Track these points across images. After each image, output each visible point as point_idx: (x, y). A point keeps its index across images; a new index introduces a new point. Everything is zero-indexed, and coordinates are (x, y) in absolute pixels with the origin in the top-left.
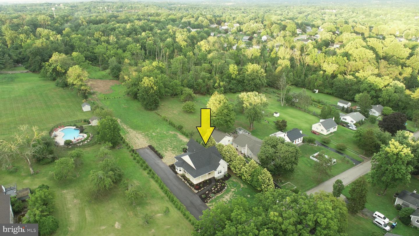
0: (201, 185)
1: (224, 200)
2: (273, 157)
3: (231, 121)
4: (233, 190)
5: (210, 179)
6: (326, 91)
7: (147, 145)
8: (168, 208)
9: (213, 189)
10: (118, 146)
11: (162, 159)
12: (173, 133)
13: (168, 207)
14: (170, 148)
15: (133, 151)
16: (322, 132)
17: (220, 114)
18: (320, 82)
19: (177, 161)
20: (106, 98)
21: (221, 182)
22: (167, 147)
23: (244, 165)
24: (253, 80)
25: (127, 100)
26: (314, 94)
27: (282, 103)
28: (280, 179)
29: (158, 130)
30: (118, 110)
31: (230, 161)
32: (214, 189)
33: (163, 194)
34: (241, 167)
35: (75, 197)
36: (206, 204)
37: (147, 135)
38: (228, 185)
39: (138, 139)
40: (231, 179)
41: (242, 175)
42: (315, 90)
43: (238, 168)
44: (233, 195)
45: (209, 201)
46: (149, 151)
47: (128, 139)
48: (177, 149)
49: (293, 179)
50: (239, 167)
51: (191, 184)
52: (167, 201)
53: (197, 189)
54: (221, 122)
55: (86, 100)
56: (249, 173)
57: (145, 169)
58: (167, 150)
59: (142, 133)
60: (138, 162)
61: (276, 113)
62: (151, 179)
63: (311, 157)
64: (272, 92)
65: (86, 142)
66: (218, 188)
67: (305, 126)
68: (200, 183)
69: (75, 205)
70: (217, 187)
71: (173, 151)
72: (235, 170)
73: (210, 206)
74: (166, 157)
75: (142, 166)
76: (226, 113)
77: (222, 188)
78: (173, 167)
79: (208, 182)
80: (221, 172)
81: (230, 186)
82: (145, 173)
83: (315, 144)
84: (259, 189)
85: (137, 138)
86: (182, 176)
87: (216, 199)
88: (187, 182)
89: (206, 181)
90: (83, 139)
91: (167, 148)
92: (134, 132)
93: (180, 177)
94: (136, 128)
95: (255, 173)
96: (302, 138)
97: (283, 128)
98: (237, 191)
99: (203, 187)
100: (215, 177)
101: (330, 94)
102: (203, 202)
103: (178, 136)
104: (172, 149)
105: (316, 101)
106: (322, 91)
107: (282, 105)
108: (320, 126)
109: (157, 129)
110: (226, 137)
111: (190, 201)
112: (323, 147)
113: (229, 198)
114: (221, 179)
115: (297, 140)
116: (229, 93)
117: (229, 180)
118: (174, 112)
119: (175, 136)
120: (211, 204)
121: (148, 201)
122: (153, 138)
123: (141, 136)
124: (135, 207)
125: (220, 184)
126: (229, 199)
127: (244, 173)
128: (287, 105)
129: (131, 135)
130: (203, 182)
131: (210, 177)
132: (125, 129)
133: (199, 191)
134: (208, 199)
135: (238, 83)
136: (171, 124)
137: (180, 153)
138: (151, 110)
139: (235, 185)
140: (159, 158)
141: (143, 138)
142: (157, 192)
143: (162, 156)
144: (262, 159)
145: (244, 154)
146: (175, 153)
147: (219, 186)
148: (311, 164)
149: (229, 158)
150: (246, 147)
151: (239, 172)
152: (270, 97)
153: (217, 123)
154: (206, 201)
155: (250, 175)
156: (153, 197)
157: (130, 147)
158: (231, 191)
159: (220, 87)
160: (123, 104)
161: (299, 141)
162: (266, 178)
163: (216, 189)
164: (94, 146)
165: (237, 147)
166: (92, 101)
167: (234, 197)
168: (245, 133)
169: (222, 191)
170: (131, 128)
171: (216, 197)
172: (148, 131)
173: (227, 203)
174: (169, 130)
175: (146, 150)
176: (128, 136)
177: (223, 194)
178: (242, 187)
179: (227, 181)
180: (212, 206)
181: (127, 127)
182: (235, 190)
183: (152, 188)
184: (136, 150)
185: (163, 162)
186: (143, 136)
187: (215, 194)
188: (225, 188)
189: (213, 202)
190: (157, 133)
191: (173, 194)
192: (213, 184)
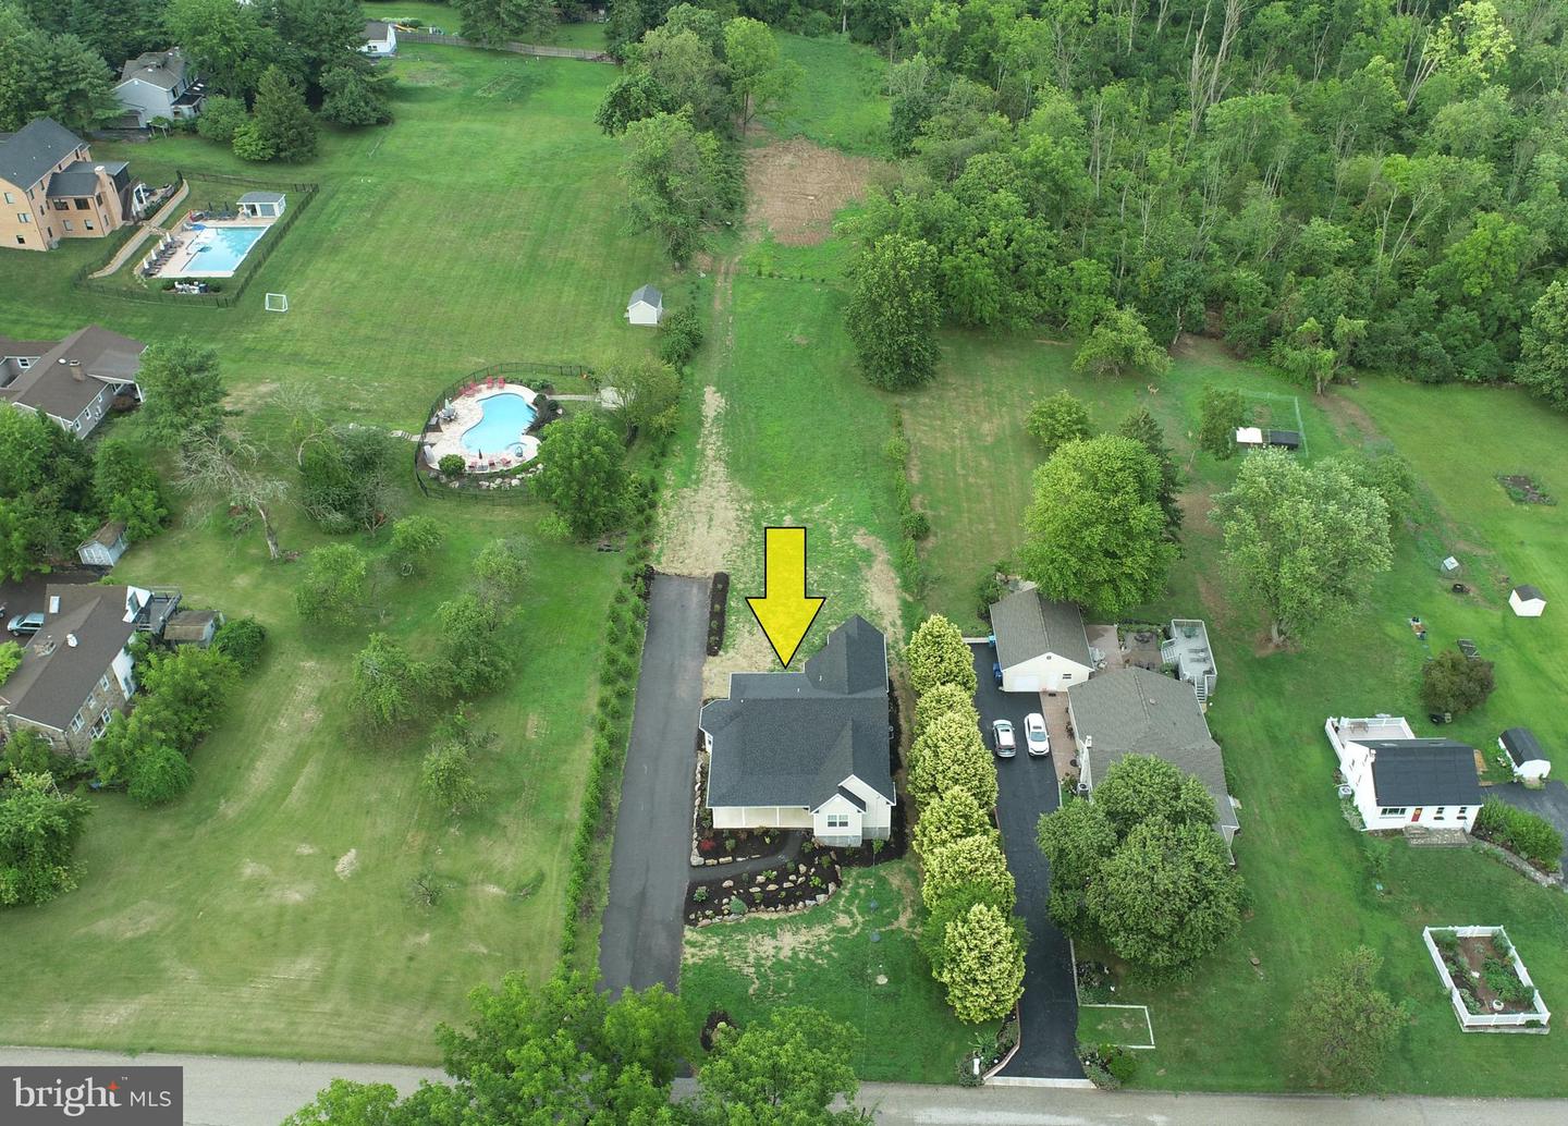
0: (729, 844)
1: (767, 946)
4: (844, 921)
5: (784, 835)
7: (713, 567)
8: (541, 878)
10: (609, 538)
11: (711, 658)
12: (865, 540)
13: (548, 873)
15: (650, 576)
19: (727, 697)
20: (766, 271)
21: (820, 865)
28: (1119, 969)
29: (817, 509)
30: (758, 350)
31: (931, 789)
32: (763, 885)
33: (575, 813)
35: (319, 700)
36: (687, 927)
37: (758, 518)
38: (845, 892)
39: (709, 526)
40: (883, 870)
44: (822, 944)
45: (706, 921)
46: (697, 604)
47: (672, 513)
49: (1182, 1002)
51: (705, 821)
52: (566, 848)
53: (703, 854)
55: (683, 267)
57: (607, 681)
59: (748, 500)
61: (1528, 594)
62: (590, 734)
63: (1425, 935)
65: (515, 482)
66: (786, 885)
68: (733, 833)
69: (297, 731)
70: (779, 881)
73: (693, 944)
74: (731, 653)
75: (612, 660)
77: (800, 893)
79: (767, 840)
81: (849, 901)
82: (594, 695)
85: (711, 520)
86: (703, 769)
87: (738, 928)
88: (700, 805)
89: (766, 832)
90: (514, 465)
92: (725, 487)
93: (698, 769)
94: (743, 466)
96: (1473, 810)
98: (855, 932)
99: (734, 853)
100: (815, 834)
102: (681, 915)
103: (871, 567)
109: (819, 500)
110: (1050, 658)
111: (644, 887)
113: (793, 949)
114: (840, 851)
115: (1430, 809)
117: (873, 869)
118: (986, 427)
119: (856, 564)
120: (700, 938)
123: (732, 514)
124: (449, 822)
125: (808, 870)
126: (786, 953)
129: (699, 495)
130: (750, 832)
131: (798, 822)
132: (704, 456)
133: (710, 862)
134: (708, 912)
136: (899, 491)
138: (881, 387)
139: (880, 905)
140: (705, 649)
141: (733, 527)
142: (563, 797)
143: (721, 643)
145: (1079, 773)
147: (794, 882)
154: (692, 916)
156: (534, 809)
157: (643, 556)
158: (831, 918)
160: (801, 325)
161: (1443, 820)
163: (772, 887)
164: (533, 507)
166: (703, 275)
167: (816, 955)
168: (1193, 660)
169: (796, 904)
170: (726, 462)
171: (749, 919)
172: (776, 500)
173: (763, 966)
174: (860, 523)
175: (695, 590)
176: (683, 498)
177: (784, 921)
178: (893, 927)
179: (862, 870)
180: (698, 946)
181: (719, 449)
182: (855, 925)
183: (564, 769)
184: (659, 573)
185: (700, 673)
186: (737, 518)
187: (752, 902)
188: (814, 898)
189: (717, 934)
190: (803, 521)
191: (614, 828)
192: (781, 858)
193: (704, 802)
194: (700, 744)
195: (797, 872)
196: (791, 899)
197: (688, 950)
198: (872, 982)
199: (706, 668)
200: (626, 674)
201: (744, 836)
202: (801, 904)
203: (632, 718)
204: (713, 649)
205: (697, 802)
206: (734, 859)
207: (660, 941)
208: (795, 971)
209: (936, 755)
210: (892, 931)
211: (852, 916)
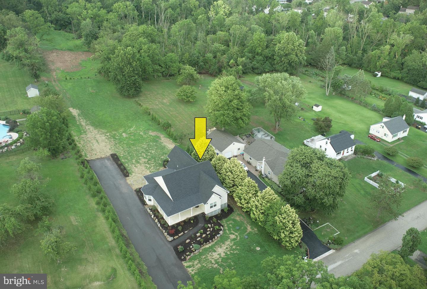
0: (180, 228)
1: (215, 255)
2: (303, 183)
3: (244, 118)
4: (232, 237)
5: (196, 218)
6: (393, 74)
7: (109, 153)
9: (198, 234)
10: (63, 154)
11: (127, 178)
12: (152, 133)
13: (117, 268)
14: (144, 160)
16: (384, 138)
17: (226, 108)
18: (384, 61)
19: (147, 183)
20: (68, 78)
21: (214, 223)
22: (140, 157)
23: (255, 195)
24: (286, 55)
25: (99, 82)
26: (376, 78)
27: (328, 91)
28: (314, 216)
29: (132, 130)
30: (80, 96)
31: (233, 186)
32: (200, 236)
33: (113, 242)
34: (250, 197)
36: (183, 262)
37: (114, 137)
38: (226, 228)
39: (98, 143)
40: (232, 216)
41: (250, 210)
42: (377, 73)
43: (245, 199)
44: (232, 247)
45: (189, 257)
46: (110, 165)
47: (82, 142)
48: (155, 161)
49: (335, 217)
50: (246, 197)
51: (164, 225)
53: (171, 235)
54: (227, 119)
55: (38, 81)
56: (262, 210)
57: (94, 196)
58: (138, 163)
59: (107, 133)
60: (86, 183)
61: (317, 106)
62: (100, 214)
63: (366, 179)
64: (313, 74)
65: (13, 147)
66: (208, 233)
67: (360, 126)
68: (178, 224)
70: (205, 232)
71: (147, 165)
72: (239, 201)
73: (190, 267)
74: (134, 174)
75: (90, 189)
76: (235, 106)
77: (214, 234)
78: (139, 193)
79: (192, 221)
80: (215, 205)
81: (229, 230)
82: (93, 202)
83: (373, 157)
84: (275, 238)
85: (97, 141)
86: (151, 210)
87: (201, 254)
88: (159, 221)
89: (190, 219)
90: (10, 142)
91: (140, 159)
92: (96, 131)
93: (149, 211)
94: (98, 124)
95: (271, 211)
96: (354, 147)
97: (325, 130)
98: (239, 238)
99: (183, 230)
100: (206, 213)
101: (398, 79)
102: (178, 259)
103: (161, 139)
104: (146, 160)
105: (378, 89)
106: (387, 74)
107: (327, 94)
108: (383, 128)
109: (131, 127)
110: (234, 144)
111: (157, 256)
112: (385, 162)
113: (224, 252)
114: (216, 216)
115: (346, 150)
116: (250, 75)
117: (229, 218)
118: (165, 101)
119: (156, 140)
120: (191, 263)
121: (83, 256)
122: (121, 142)
123: (104, 138)
124: (59, 267)
125: (211, 225)
126: (223, 255)
127: (254, 209)
128: (334, 94)
129: (88, 136)
130: (184, 221)
131: (198, 212)
132: (82, 125)
133: (176, 237)
134: (187, 254)
135: (265, 60)
136: (154, 119)
137: (158, 168)
138: (129, 97)
139: (238, 227)
140: (123, 176)
141: (107, 141)
143: (127, 172)
144: (285, 185)
145: (261, 172)
146: (150, 167)
147: (210, 231)
148: (365, 191)
149: (233, 180)
150: (263, 162)
151: (245, 205)
152: (310, 82)
153: (221, 121)
154: (183, 258)
155: (262, 213)
157: (81, 156)
158: (229, 238)
159: (238, 65)
160: (90, 88)
161: (349, 152)
162: (288, 221)
163: (204, 235)
164: (25, 153)
165: (251, 159)
166: (47, 82)
167: (232, 250)
168: (266, 136)
169: (215, 238)
170: (91, 125)
171: (202, 250)
173: (219, 262)
174: (148, 129)
175: (106, 161)
176: (83, 138)
177: (214, 245)
178: (248, 232)
179: (226, 219)
180: (192, 266)
181: (86, 122)
182: (237, 236)
183: (97, 229)
184: (89, 160)
185: (127, 183)
186: (106, 138)
187: (200, 243)
188: (219, 234)
189: (196, 259)
190: (129, 133)
191: (130, 242)
192: (200, 225)
193: (161, 219)
194: (144, 203)
195: (209, 227)
196: (212, 237)
197: (190, 270)
198: (255, 251)
199: (128, 181)
200: (99, 192)
201: (183, 224)
202: (216, 237)
203: (112, 205)
204: (126, 175)
205: (156, 221)
206: (184, 233)
207: (177, 271)
208: (230, 259)
210: (249, 233)
211: (234, 234)
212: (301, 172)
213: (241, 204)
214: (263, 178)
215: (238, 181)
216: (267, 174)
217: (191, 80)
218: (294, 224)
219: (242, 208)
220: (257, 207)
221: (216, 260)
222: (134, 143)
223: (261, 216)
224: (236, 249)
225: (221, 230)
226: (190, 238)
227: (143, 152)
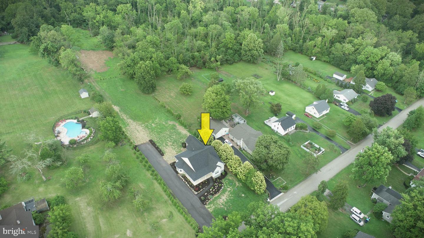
0: (200, 187)
1: (221, 201)
3: (228, 111)
4: (229, 189)
5: (208, 180)
6: (324, 59)
7: (147, 140)
8: (171, 213)
9: (211, 190)
10: (121, 143)
11: (163, 156)
12: (171, 123)
13: (172, 211)
14: (170, 143)
15: (135, 147)
16: (314, 115)
18: (317, 49)
19: (177, 161)
20: (102, 79)
21: (218, 182)
22: (167, 141)
24: (250, 50)
25: (124, 81)
26: (312, 61)
27: (279, 77)
28: (272, 173)
29: (157, 121)
30: (115, 95)
31: (226, 159)
32: (212, 191)
33: (166, 198)
34: (237, 166)
35: (88, 205)
36: (205, 206)
37: (147, 127)
38: (225, 184)
40: (227, 177)
41: (237, 173)
42: (313, 57)
43: (234, 167)
44: (229, 195)
45: (208, 203)
46: (151, 148)
47: (129, 133)
48: (177, 144)
49: (284, 173)
51: (192, 185)
52: (170, 205)
53: (197, 191)
55: (83, 83)
56: (244, 174)
57: (148, 170)
58: (167, 145)
59: (142, 124)
60: (141, 162)
61: (272, 92)
62: (155, 181)
63: (302, 146)
64: (269, 62)
65: (89, 140)
66: (216, 188)
67: (299, 106)
68: (199, 184)
69: (90, 214)
70: (214, 188)
71: (172, 146)
72: (230, 168)
73: (209, 208)
74: (166, 154)
75: (145, 166)
76: (222, 105)
77: (219, 189)
78: (173, 165)
79: (206, 182)
80: (218, 172)
81: (227, 185)
82: (148, 174)
83: (307, 130)
84: (252, 189)
85: (138, 131)
87: (213, 201)
90: (86, 136)
91: (167, 143)
92: (135, 123)
93: (181, 177)
94: (135, 118)
95: (249, 175)
96: (295, 126)
97: (277, 112)
98: (232, 190)
99: (202, 188)
100: (213, 177)
101: (327, 62)
102: (202, 204)
103: (177, 127)
104: (172, 143)
105: (312, 72)
106: (319, 59)
107: (278, 80)
108: (313, 109)
109: (156, 119)
110: (223, 129)
111: (191, 203)
112: (314, 133)
114: (219, 178)
115: (290, 128)
116: (225, 65)
118: (172, 95)
119: (174, 128)
120: (209, 206)
121: (153, 206)
122: (153, 130)
123: (141, 128)
124: (143, 213)
126: (225, 200)
127: (239, 173)
128: (283, 79)
129: (131, 127)
130: (202, 182)
131: (209, 177)
132: (124, 119)
133: (199, 192)
134: (207, 201)
135: (235, 52)
136: (169, 111)
137: (180, 148)
138: (149, 94)
139: (231, 183)
141: (144, 130)
142: (161, 195)
143: (163, 153)
145: (240, 146)
146: (175, 148)
147: (217, 187)
148: (301, 155)
149: (226, 156)
150: (242, 141)
151: (234, 171)
152: (267, 69)
154: (205, 203)
156: (157, 201)
157: (131, 143)
158: (227, 190)
159: (217, 61)
160: (120, 87)
161: (292, 129)
162: (259, 180)
163: (214, 190)
164: (98, 143)
165: (233, 138)
166: (89, 83)
167: (230, 197)
168: (241, 120)
169: (220, 191)
170: (130, 119)
171: (214, 198)
172: (147, 122)
174: (167, 120)
175: (147, 145)
176: (128, 129)
177: (220, 195)
179: (224, 179)
180: (210, 207)
181: (126, 117)
182: (231, 189)
183: (156, 190)
184: (137, 145)
185: (164, 160)
186: (143, 128)
187: (213, 195)
188: (222, 188)
189: (211, 204)
190: (156, 124)
191: (175, 196)
192: (211, 184)
193: (189, 182)
194: (177, 172)
195: (216, 185)
196: (218, 191)
197: (209, 209)
198: (242, 197)
199: (164, 158)
200: (150, 167)
201: (201, 184)
203: (159, 175)
204: (162, 154)
205: (186, 183)
207: (203, 211)
208: (229, 202)
209: (225, 152)
210: (237, 186)
211: (229, 188)
212: (265, 151)
213: (232, 169)
214: (242, 150)
215: (229, 157)
216: (244, 148)
217: (187, 76)
218: (262, 181)
219: (232, 172)
220: (241, 172)
221: (222, 203)
222: (161, 131)
223: (244, 177)
224: (231, 196)
225: (223, 186)
226: (207, 192)
227: (168, 137)
